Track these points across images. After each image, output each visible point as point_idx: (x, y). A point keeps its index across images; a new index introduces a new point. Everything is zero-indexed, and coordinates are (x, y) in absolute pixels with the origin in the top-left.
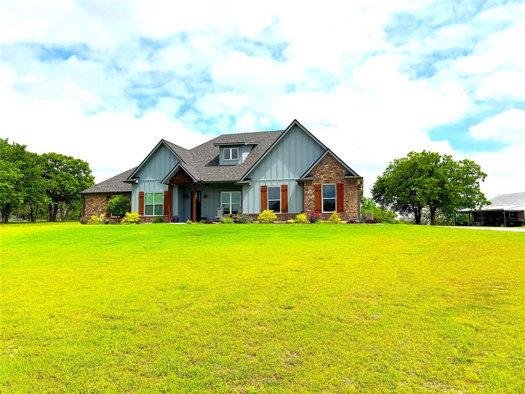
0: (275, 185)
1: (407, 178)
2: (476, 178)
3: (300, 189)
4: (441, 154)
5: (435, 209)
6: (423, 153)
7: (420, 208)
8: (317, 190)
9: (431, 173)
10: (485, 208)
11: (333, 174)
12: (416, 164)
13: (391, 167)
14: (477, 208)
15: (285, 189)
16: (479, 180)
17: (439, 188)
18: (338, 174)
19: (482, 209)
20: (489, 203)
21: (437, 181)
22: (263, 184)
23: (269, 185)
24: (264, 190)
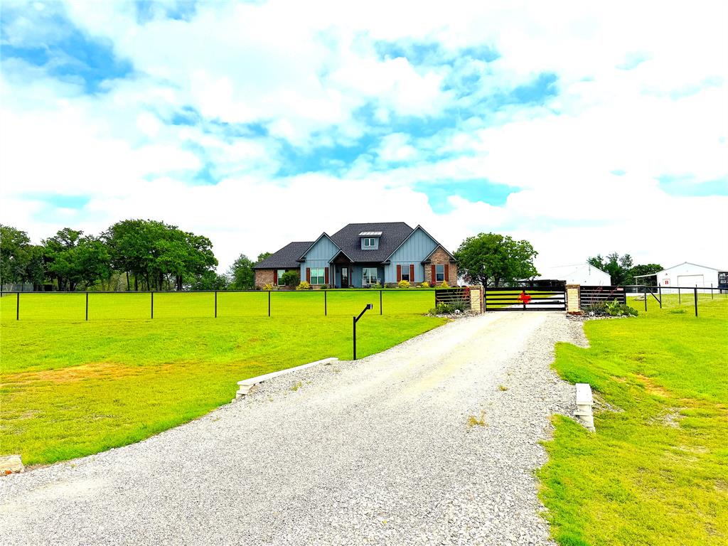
0: (406, 264)
1: (478, 254)
2: (530, 255)
3: (421, 267)
4: (504, 235)
5: (499, 279)
6: (490, 235)
7: (487, 279)
8: (433, 267)
9: (496, 251)
10: (537, 278)
11: (442, 259)
12: (484, 243)
13: (464, 244)
14: (531, 279)
15: (412, 267)
16: (533, 256)
17: (502, 263)
18: (445, 259)
19: (535, 279)
20: (539, 275)
21: (500, 257)
22: (398, 264)
23: (402, 264)
24: (399, 267)
